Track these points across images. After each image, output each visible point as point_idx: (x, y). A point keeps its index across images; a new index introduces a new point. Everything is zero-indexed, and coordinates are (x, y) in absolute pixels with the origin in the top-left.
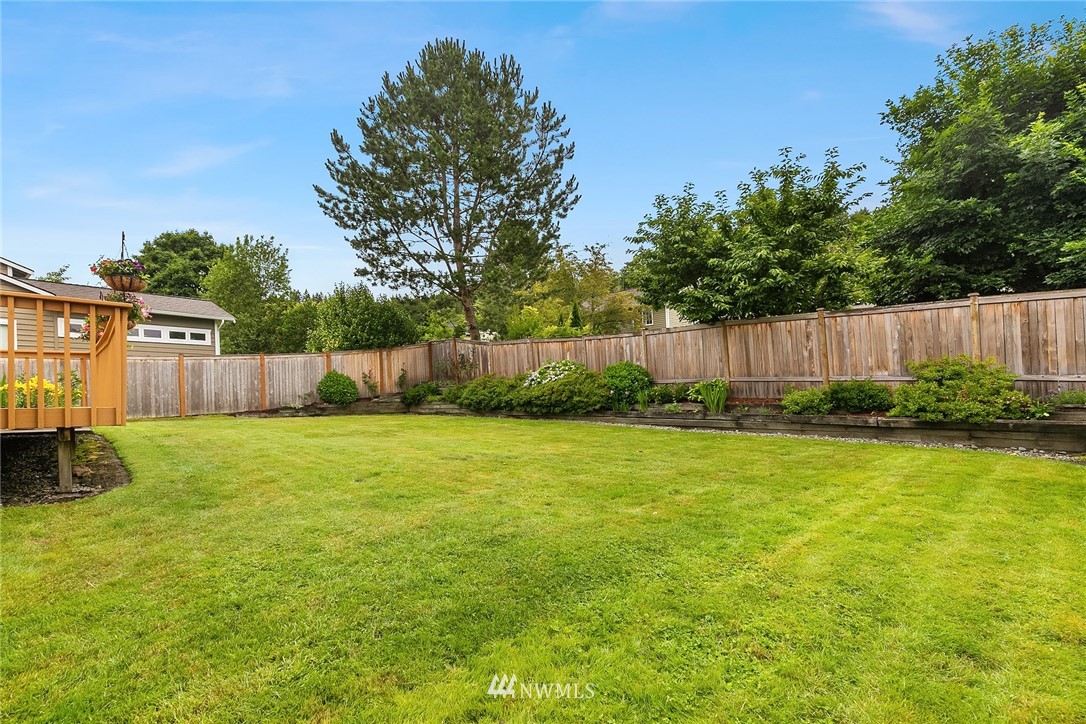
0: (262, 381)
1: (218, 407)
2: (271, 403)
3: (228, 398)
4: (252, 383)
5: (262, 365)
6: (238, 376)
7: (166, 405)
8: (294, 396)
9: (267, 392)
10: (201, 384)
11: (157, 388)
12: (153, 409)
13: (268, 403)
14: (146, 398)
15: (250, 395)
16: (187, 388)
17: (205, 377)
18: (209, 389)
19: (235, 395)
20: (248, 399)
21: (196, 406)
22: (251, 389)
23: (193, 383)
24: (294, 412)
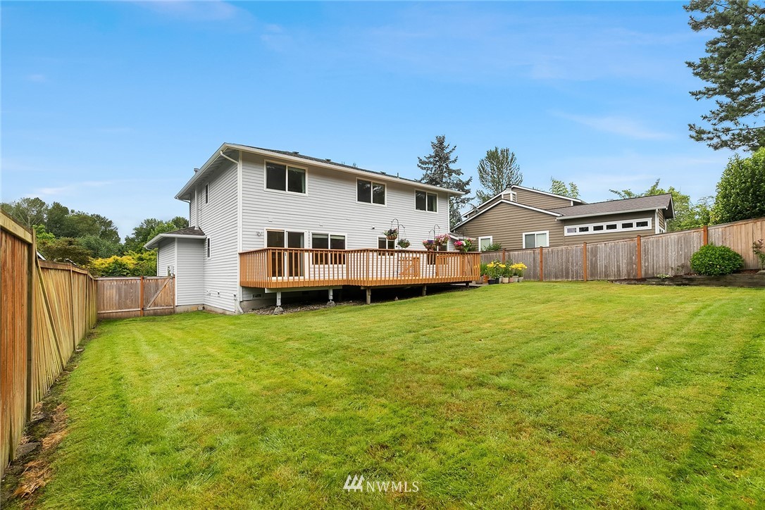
0: (639, 256)
1: (607, 276)
2: (646, 274)
3: (614, 269)
4: (631, 258)
5: (639, 244)
6: (621, 254)
7: (577, 273)
8: (667, 267)
9: (643, 264)
10: (596, 260)
11: (572, 264)
12: (570, 276)
13: (643, 273)
14: (567, 269)
15: (629, 267)
16: (588, 263)
17: (598, 256)
18: (601, 264)
19: (618, 267)
20: (627, 271)
21: (592, 275)
22: (630, 263)
23: (592, 259)
24: (661, 281)
